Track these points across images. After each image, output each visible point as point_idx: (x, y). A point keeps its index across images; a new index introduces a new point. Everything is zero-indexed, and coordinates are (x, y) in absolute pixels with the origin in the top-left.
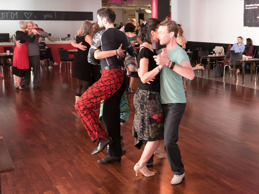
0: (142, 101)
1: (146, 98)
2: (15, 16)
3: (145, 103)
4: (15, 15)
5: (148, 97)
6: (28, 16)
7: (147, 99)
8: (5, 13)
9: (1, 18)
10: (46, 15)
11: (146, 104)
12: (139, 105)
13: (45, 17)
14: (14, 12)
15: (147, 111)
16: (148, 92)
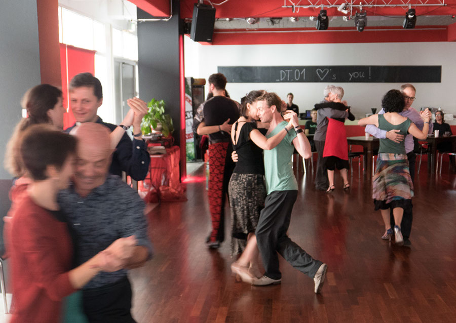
0: (249, 187)
1: (253, 183)
2: (302, 76)
3: (254, 189)
4: (302, 73)
5: (256, 181)
6: (322, 75)
7: (255, 185)
8: (286, 71)
9: (280, 79)
10: (354, 74)
11: (254, 191)
12: (246, 193)
13: (351, 76)
14: (301, 68)
15: (257, 199)
16: (255, 175)
